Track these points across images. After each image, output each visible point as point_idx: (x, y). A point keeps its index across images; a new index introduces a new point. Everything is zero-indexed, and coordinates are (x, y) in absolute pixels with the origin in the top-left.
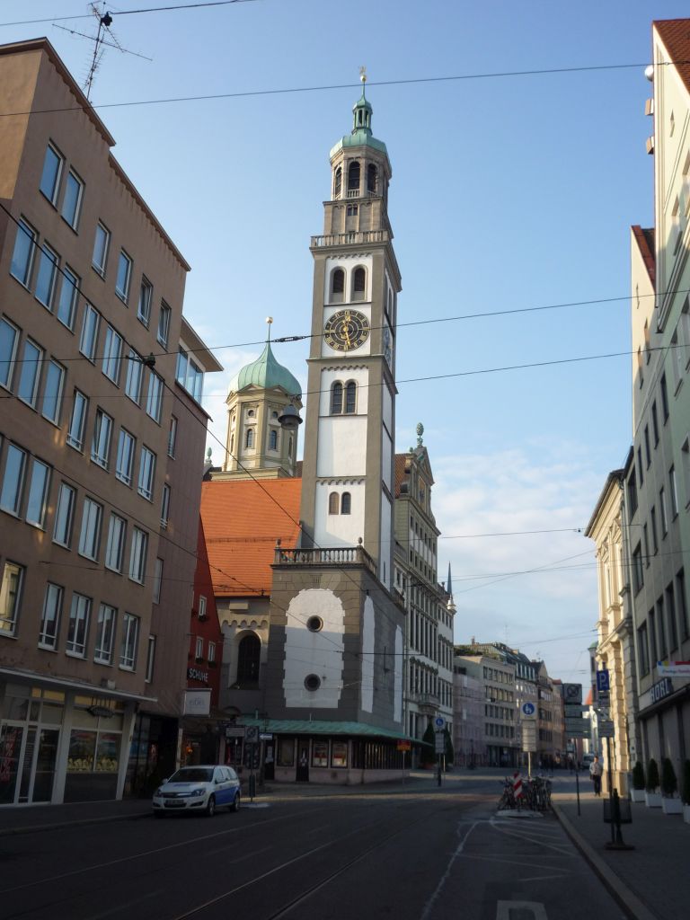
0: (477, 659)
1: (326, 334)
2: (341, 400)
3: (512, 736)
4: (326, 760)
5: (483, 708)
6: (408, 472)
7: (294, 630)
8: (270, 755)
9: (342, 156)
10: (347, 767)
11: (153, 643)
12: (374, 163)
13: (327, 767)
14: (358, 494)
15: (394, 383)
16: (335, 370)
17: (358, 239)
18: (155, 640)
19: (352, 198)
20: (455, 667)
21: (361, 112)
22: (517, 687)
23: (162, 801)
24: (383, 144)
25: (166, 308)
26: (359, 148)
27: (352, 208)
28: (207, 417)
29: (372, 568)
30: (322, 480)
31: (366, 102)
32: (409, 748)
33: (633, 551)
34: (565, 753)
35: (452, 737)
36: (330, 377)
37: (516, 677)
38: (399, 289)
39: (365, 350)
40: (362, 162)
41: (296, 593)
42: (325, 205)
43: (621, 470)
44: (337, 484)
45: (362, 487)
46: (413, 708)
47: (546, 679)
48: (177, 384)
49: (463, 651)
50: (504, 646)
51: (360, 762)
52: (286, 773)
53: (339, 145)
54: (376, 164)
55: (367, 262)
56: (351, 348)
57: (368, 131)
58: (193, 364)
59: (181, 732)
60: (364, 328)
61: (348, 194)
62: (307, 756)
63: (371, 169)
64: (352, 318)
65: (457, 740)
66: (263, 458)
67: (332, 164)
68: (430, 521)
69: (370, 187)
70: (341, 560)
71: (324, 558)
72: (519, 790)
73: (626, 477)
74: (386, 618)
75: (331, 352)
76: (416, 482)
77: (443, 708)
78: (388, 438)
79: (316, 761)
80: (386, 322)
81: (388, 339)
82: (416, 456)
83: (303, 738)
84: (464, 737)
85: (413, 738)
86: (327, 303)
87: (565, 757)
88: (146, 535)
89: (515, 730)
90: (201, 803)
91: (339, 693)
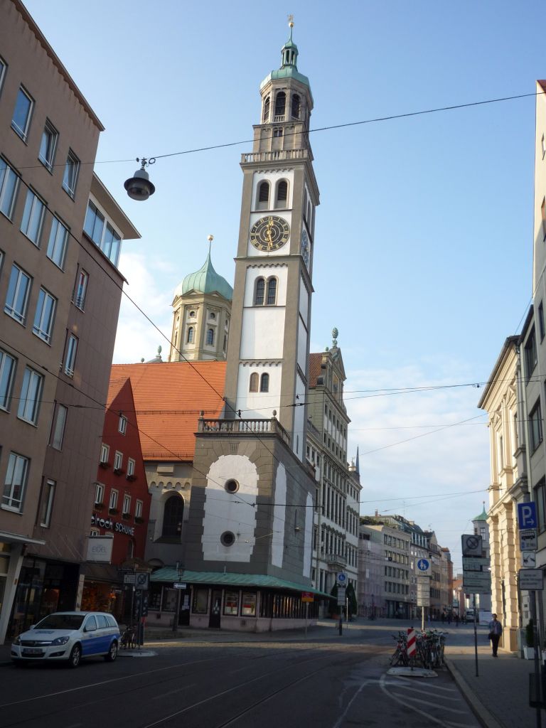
0: (379, 528)
1: (252, 237)
2: (263, 293)
3: (407, 593)
4: (236, 608)
5: (383, 569)
6: (324, 367)
7: (212, 490)
8: (186, 603)
9: (271, 87)
10: (255, 616)
11: (52, 489)
12: (298, 94)
13: (237, 615)
14: (276, 374)
15: (310, 282)
16: (259, 267)
17: (282, 156)
18: (55, 486)
19: (278, 122)
20: (360, 535)
21: (288, 52)
22: (412, 553)
23: (19, 649)
24: (307, 79)
25: (74, 160)
26: (285, 80)
27: (277, 132)
28: (123, 279)
29: (285, 439)
30: (244, 362)
31: (292, 44)
32: (312, 600)
33: (529, 413)
34: (450, 608)
35: (356, 593)
36: (254, 274)
37: (411, 544)
38: (317, 203)
39: (285, 250)
40: (288, 92)
41: (216, 459)
42: (254, 128)
43: (518, 336)
44: (257, 365)
45: (280, 368)
46: (323, 566)
47: (436, 546)
48: (84, 235)
49: (368, 521)
50: (402, 518)
51: (267, 611)
52: (200, 620)
53: (269, 78)
54: (300, 95)
55: (289, 176)
56: (273, 249)
57: (295, 67)
58: (109, 226)
59: (82, 577)
60: (285, 233)
61: (275, 119)
62: (219, 605)
63: (295, 99)
64: (275, 223)
65: (360, 594)
66: (201, 351)
67: (261, 95)
68: (342, 411)
69: (294, 113)
70: (257, 430)
71: (243, 428)
72: (413, 647)
73: (522, 341)
74: (298, 485)
75: (255, 252)
76: (331, 376)
77: (349, 567)
78: (304, 330)
79: (228, 610)
80: (304, 228)
81: (306, 243)
82: (331, 354)
83: (217, 588)
84: (366, 593)
85: (323, 593)
86: (253, 210)
87: (451, 612)
88: (42, 377)
89: (409, 588)
90: (62, 653)
91: (252, 549)
